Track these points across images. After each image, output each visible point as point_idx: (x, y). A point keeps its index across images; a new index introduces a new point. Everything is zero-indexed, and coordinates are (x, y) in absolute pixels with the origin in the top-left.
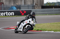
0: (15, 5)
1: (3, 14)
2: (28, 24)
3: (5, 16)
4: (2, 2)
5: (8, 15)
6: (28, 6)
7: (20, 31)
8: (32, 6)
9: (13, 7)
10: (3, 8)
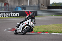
0: (20, 5)
1: (8, 15)
2: (27, 25)
3: (10, 17)
4: (7, 2)
5: (13, 16)
6: (34, 7)
7: (20, 33)
8: (38, 7)
9: (18, 8)
10: (8, 8)
